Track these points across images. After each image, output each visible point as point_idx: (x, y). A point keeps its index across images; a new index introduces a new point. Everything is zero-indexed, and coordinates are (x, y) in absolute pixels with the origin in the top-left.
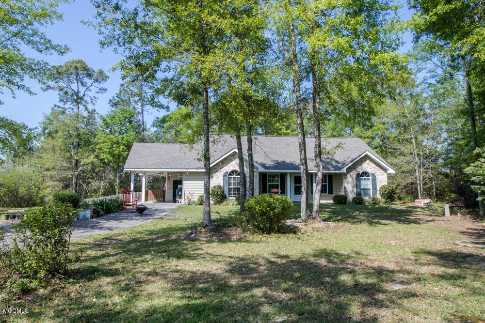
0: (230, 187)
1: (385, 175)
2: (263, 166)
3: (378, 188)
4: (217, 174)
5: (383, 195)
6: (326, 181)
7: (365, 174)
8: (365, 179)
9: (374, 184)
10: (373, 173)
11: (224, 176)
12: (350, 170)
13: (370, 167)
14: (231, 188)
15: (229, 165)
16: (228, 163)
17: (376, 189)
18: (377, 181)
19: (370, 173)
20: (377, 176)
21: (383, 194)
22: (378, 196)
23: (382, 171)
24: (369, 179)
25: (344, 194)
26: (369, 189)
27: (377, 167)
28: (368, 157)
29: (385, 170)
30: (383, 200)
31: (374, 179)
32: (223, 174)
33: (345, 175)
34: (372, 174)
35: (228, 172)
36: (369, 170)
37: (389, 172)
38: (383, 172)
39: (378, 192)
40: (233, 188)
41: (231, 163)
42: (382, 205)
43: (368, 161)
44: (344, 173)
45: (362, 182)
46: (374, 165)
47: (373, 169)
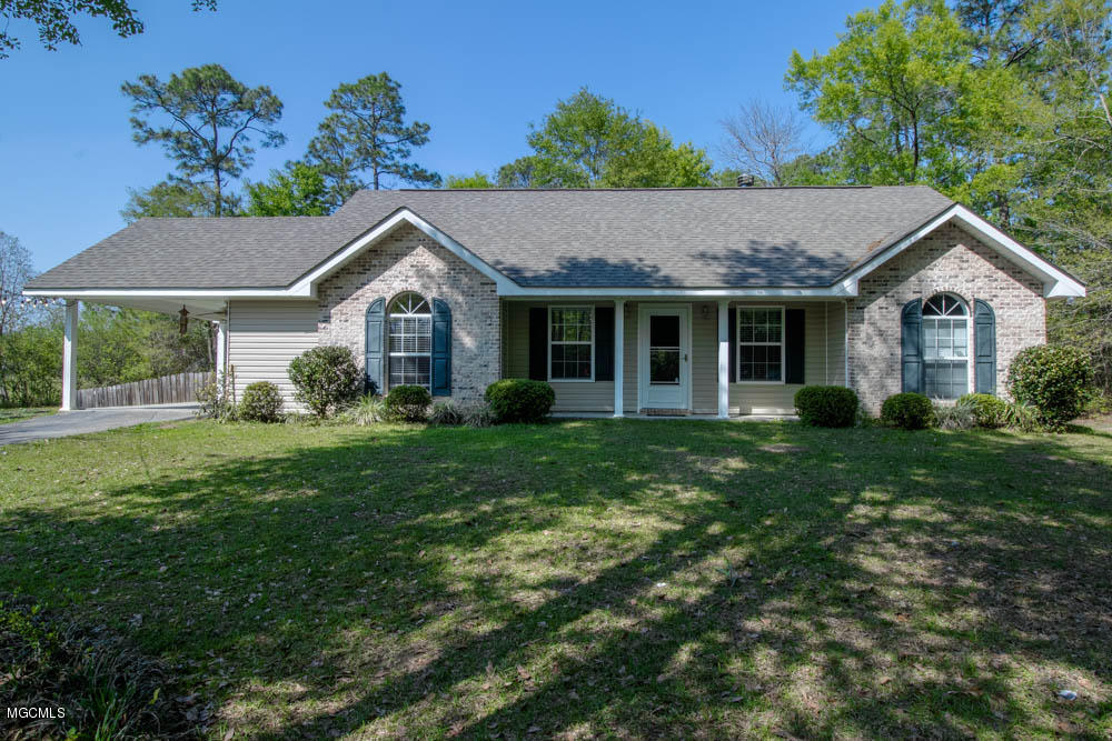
0: (392, 354)
1: (1039, 307)
2: (515, 275)
3: (1004, 359)
4: (346, 306)
5: (1026, 389)
6: (779, 334)
7: (946, 302)
8: (944, 325)
9: (983, 344)
10: (982, 296)
11: (370, 312)
12: (874, 285)
13: (966, 274)
14: (399, 359)
15: (387, 273)
16: (386, 267)
17: (993, 364)
18: (999, 331)
19: (968, 296)
20: (997, 312)
21: (1030, 386)
22: (1002, 393)
23: (1024, 291)
24: (963, 324)
25: (847, 386)
26: (962, 365)
27: (1000, 274)
28: (962, 231)
29: (1038, 284)
30: (1029, 411)
31: (986, 320)
32: (364, 308)
33: (855, 305)
34: (977, 301)
35: (382, 300)
36: (963, 288)
37: (1056, 292)
38: (1029, 292)
39: (1001, 377)
40: (405, 358)
41: (397, 268)
42: (1018, 436)
43: (960, 248)
44: (851, 300)
45: (930, 336)
46: (982, 266)
47: (979, 283)
